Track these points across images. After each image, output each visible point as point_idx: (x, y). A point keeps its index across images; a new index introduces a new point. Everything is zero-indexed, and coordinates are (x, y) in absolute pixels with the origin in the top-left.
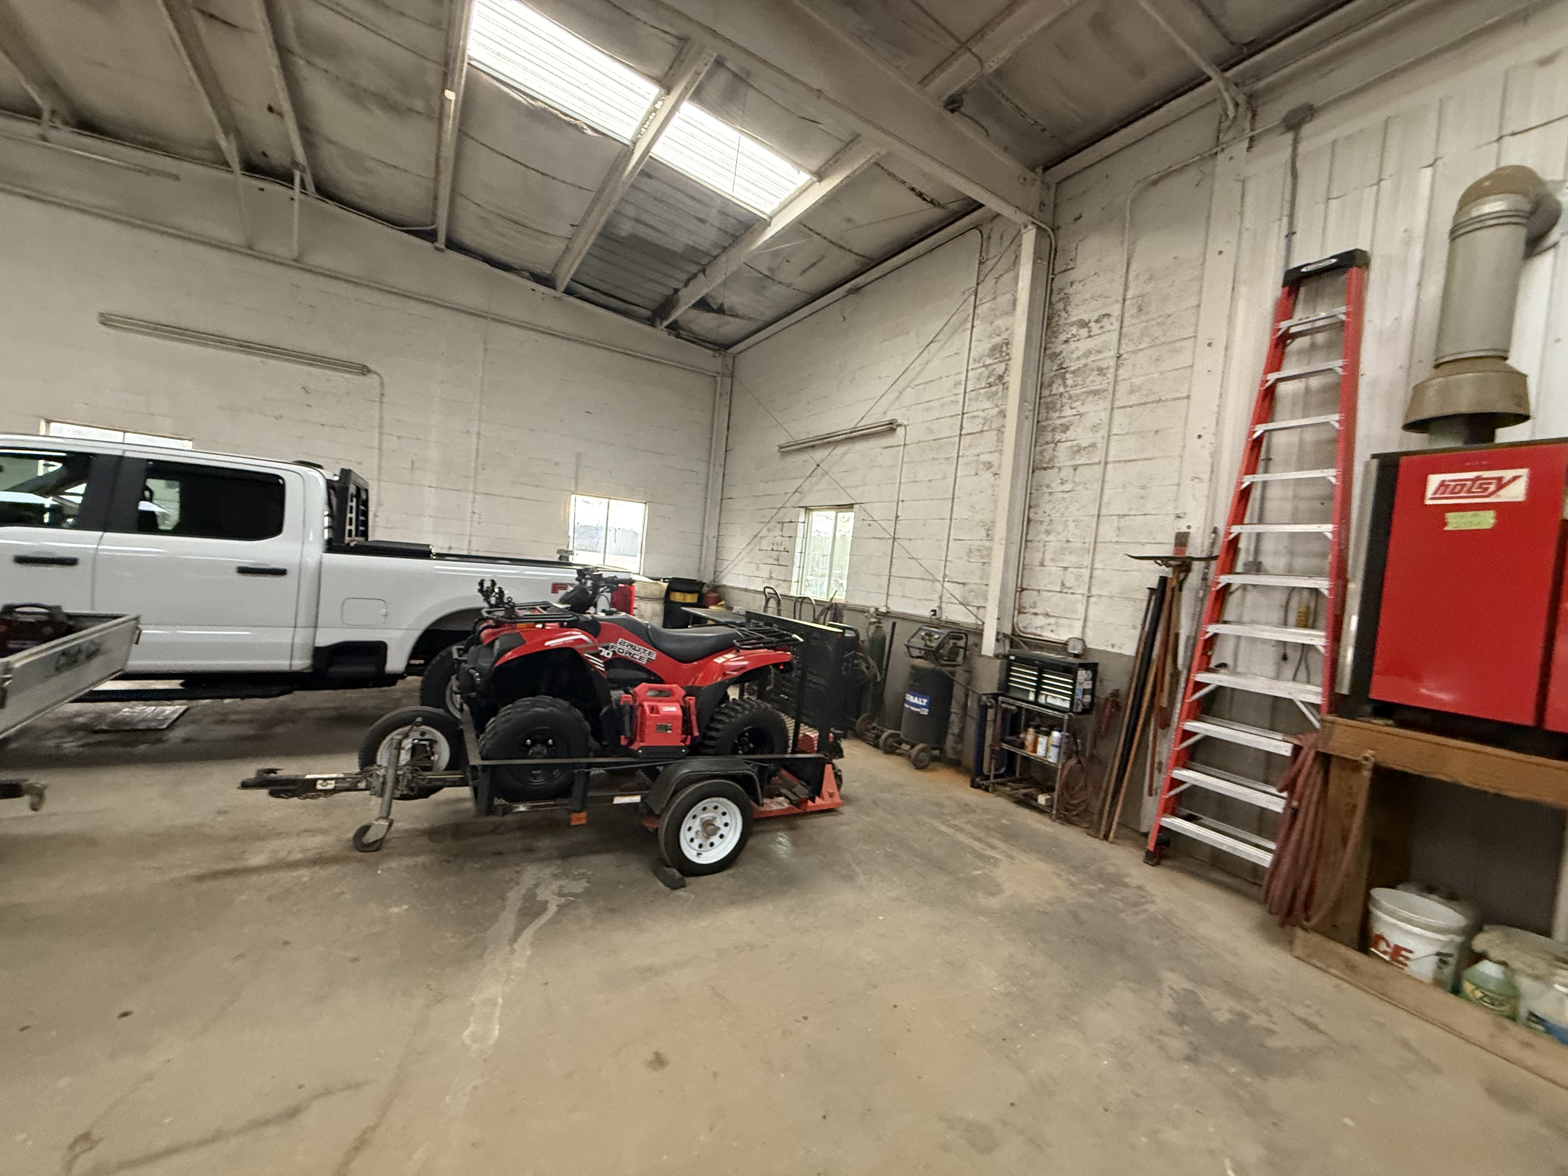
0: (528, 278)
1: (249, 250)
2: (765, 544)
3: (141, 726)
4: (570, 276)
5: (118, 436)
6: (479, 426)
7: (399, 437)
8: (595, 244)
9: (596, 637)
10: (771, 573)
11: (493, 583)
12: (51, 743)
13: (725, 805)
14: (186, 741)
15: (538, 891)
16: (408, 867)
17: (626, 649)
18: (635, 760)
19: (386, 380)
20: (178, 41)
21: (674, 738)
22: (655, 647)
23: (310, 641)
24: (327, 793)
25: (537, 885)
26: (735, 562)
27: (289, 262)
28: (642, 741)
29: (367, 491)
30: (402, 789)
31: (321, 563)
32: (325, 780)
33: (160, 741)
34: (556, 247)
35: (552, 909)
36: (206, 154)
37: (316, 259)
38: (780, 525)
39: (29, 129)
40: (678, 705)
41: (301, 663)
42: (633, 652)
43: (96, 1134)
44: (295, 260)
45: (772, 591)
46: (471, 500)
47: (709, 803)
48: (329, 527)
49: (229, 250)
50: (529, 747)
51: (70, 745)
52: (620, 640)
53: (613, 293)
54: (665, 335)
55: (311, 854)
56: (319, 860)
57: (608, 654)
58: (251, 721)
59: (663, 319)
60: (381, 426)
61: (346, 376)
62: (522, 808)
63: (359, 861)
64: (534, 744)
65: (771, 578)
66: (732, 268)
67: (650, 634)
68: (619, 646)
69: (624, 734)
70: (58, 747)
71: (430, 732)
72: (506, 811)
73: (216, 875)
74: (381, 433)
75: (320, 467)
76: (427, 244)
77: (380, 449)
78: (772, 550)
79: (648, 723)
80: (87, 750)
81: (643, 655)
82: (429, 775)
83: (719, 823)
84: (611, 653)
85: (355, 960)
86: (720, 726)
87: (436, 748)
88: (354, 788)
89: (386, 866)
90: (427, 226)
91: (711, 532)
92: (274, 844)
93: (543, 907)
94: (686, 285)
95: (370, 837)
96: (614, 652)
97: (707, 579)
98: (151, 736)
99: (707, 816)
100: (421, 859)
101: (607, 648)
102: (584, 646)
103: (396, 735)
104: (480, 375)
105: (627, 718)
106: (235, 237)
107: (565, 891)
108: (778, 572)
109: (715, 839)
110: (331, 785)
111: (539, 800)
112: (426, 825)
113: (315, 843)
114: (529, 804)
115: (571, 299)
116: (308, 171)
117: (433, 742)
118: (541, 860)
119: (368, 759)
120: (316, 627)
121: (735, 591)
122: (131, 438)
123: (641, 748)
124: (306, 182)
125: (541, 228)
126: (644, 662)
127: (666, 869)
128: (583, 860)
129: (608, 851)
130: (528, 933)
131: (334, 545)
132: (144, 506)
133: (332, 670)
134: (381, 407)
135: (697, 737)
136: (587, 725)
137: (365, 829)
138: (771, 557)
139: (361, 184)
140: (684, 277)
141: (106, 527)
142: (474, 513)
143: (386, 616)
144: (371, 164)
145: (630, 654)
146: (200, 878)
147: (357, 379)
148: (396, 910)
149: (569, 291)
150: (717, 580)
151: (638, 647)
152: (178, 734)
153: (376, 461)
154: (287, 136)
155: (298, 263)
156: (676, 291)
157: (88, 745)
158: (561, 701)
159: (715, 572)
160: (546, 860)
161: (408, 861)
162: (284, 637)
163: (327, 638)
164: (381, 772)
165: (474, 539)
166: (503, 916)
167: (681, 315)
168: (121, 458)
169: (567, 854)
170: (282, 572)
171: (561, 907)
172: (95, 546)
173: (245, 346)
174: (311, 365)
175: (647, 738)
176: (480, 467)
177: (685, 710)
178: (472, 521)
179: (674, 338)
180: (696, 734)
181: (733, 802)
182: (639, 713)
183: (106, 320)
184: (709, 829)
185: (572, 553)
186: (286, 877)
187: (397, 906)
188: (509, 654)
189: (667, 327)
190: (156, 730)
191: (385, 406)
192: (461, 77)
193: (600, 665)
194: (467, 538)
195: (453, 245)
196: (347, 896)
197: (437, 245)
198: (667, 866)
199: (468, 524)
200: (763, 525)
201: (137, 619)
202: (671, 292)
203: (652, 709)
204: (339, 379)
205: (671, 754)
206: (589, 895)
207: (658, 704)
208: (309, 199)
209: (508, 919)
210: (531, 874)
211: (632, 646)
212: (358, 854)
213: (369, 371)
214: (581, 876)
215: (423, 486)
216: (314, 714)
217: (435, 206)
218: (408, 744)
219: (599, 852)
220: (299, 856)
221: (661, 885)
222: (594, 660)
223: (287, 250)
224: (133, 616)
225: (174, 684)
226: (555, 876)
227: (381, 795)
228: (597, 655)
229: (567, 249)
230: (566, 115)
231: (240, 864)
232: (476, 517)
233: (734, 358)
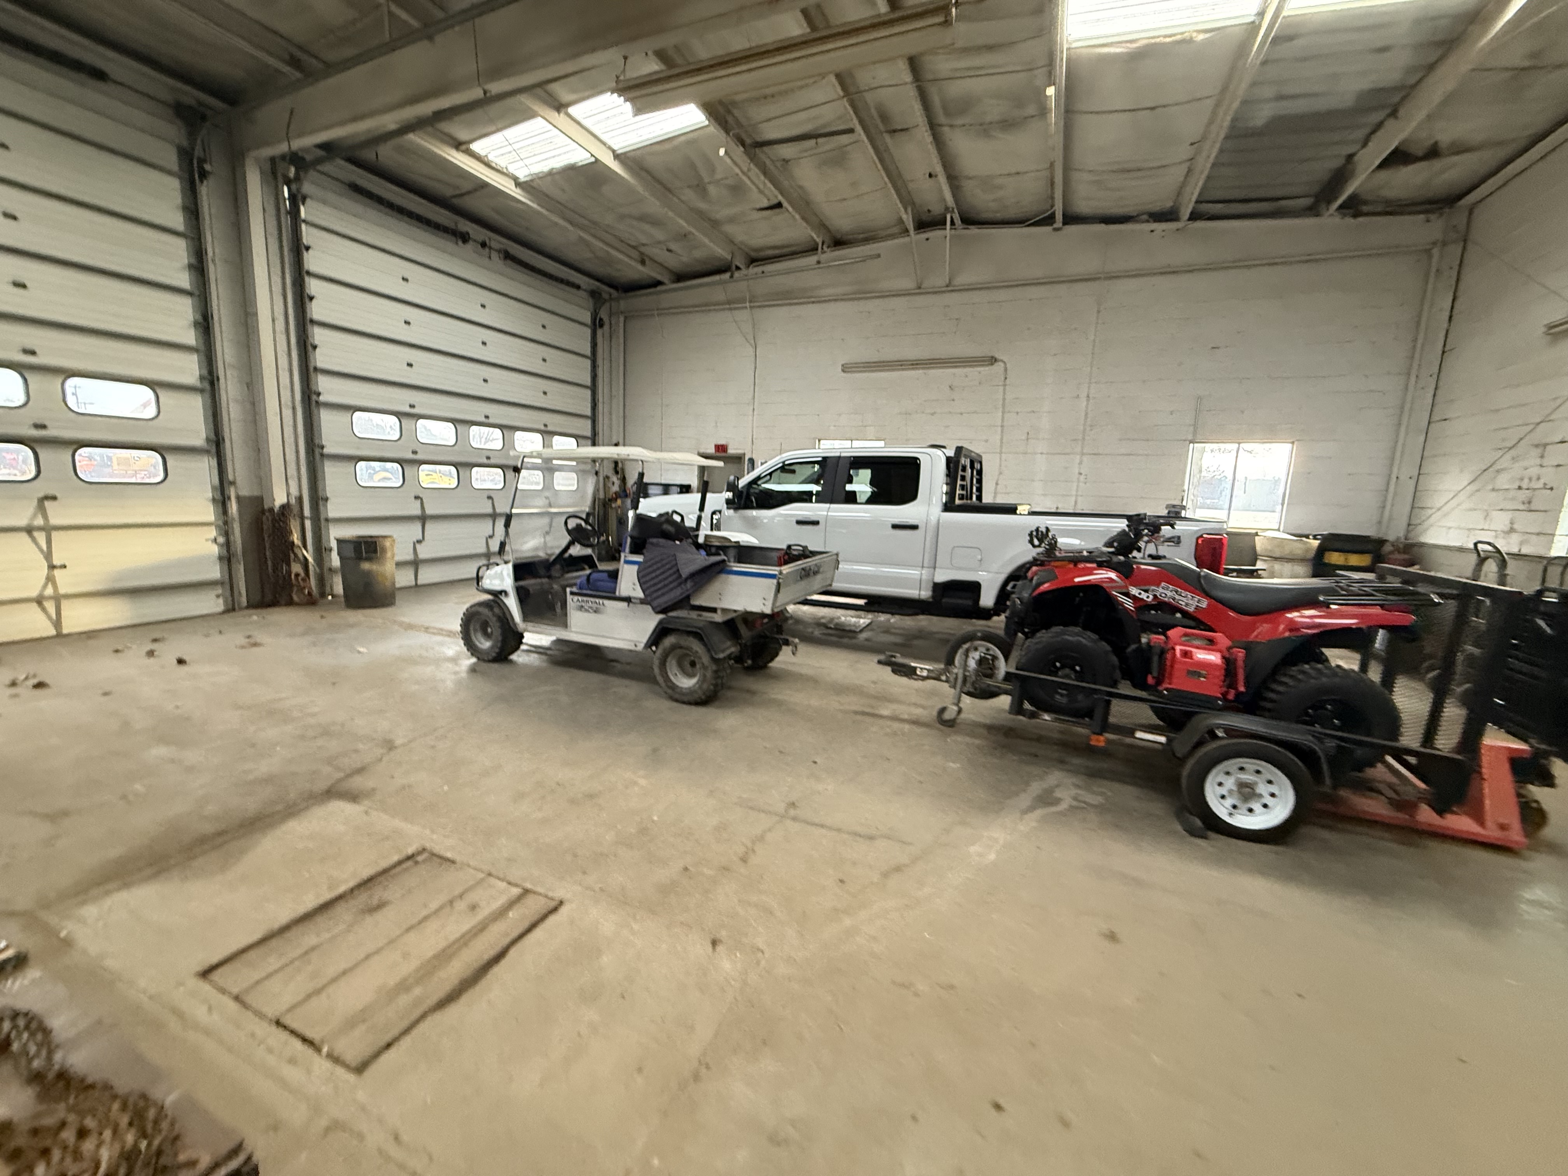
0: (1148, 221)
1: (919, 290)
2: (1503, 481)
3: (848, 628)
4: (1194, 199)
5: (847, 444)
6: (1089, 388)
7: (1017, 413)
8: (1221, 151)
9: (1127, 578)
10: (1512, 523)
11: (1048, 530)
12: (810, 630)
13: (1271, 773)
14: (867, 640)
15: (1057, 790)
16: (968, 744)
17: (1169, 594)
18: (1160, 700)
19: (1008, 366)
20: (877, 161)
21: (1212, 688)
22: (1207, 595)
23: (931, 577)
24: (924, 678)
25: (1057, 786)
26: (1445, 509)
27: (943, 289)
28: (1170, 684)
29: (981, 463)
30: (969, 687)
31: (939, 520)
32: (921, 669)
33: (855, 638)
34: (1177, 174)
35: (1063, 806)
36: (895, 230)
37: (961, 280)
38: (1539, 451)
39: (812, 260)
40: (1219, 655)
41: (925, 594)
42: (1177, 597)
43: (796, 804)
44: (947, 286)
45: (1489, 548)
46: (1078, 461)
47: (1251, 764)
48: (946, 493)
49: (909, 294)
50: (1058, 669)
51: (817, 633)
52: (1163, 584)
53: (1253, 195)
54: (1337, 220)
55: (914, 718)
56: (916, 722)
57: (1148, 597)
58: (901, 635)
59: (1329, 202)
60: (1004, 406)
61: (979, 369)
62: (1047, 717)
63: (938, 729)
64: (1063, 667)
65: (1512, 530)
66: (1450, 85)
67: (1203, 582)
68: (1161, 590)
69: (1151, 673)
70: (812, 633)
71: (993, 650)
72: (1033, 715)
73: (864, 713)
74: (1003, 413)
75: (944, 447)
76: (1048, 229)
77: (1002, 426)
78: (1520, 488)
79: (1176, 666)
80: (824, 637)
81: (1191, 602)
82: (989, 682)
83: (1263, 789)
84: (1151, 597)
85: (921, 782)
86: (1281, 688)
87: (996, 663)
88: (938, 679)
89: (953, 738)
90: (1048, 211)
91: (1407, 471)
92: (895, 706)
93: (1057, 801)
94: (1365, 144)
95: (947, 716)
96: (1155, 596)
97: (1394, 533)
98: (850, 634)
99: (1245, 777)
100: (977, 742)
101: (1146, 591)
102: (1114, 585)
103: (966, 646)
104: (1092, 338)
105: (1155, 659)
106: (908, 284)
107: (1080, 798)
108: (1526, 522)
109: (1257, 806)
110: (925, 673)
111: (1064, 714)
112: (988, 722)
113: (918, 712)
114: (1054, 716)
115: (1199, 224)
116: (956, 210)
117: (995, 658)
118: (1068, 771)
119: (950, 662)
120: (935, 568)
121: (1439, 552)
122: (856, 444)
123: (1166, 689)
124: (955, 221)
125: (1155, 164)
126: (1191, 609)
127: (1188, 815)
128: (1105, 782)
129: (1135, 784)
130: (1039, 812)
131: (949, 507)
132: (849, 487)
133: (944, 600)
134: (1004, 390)
135: (1242, 693)
136: (1114, 659)
137: (943, 710)
138: (1513, 499)
139: (994, 201)
140: (1361, 134)
141: (832, 501)
142: (1081, 474)
143: (981, 561)
144: (999, 181)
145: (1174, 599)
146: (856, 713)
147: (985, 370)
148: (951, 764)
149: (1194, 216)
150: (1411, 535)
151: (1184, 593)
152: (864, 636)
153: (998, 437)
154: (940, 191)
155: (950, 288)
156: (1350, 157)
157: (824, 634)
158: (1089, 633)
159: (1409, 525)
160: (1075, 772)
161: (968, 739)
162: (915, 573)
163: (942, 576)
164: (955, 671)
165: (1080, 499)
166: (1023, 796)
167: (1361, 185)
168: (839, 457)
169: (1094, 775)
170: (914, 527)
171: (1071, 807)
172: (825, 513)
173: (915, 364)
174: (956, 367)
175: (1175, 680)
176: (1088, 429)
177: (1229, 663)
178: (1079, 481)
179: (1352, 220)
180: (1242, 689)
181: (1283, 772)
182: (1169, 656)
183: (845, 369)
184: (1247, 792)
185: (1184, 508)
186: (896, 725)
187: (953, 762)
188: (1046, 585)
189: (1341, 207)
190: (854, 632)
191: (1007, 387)
192: (1061, 67)
193: (1129, 604)
194: (1073, 499)
195: (1071, 219)
196: (927, 747)
197: (1055, 226)
198: (1191, 814)
199: (1075, 484)
200: (1500, 453)
201: (837, 555)
202: (1340, 162)
203: (1186, 654)
204: (973, 373)
205: (1207, 703)
206: (1100, 809)
207: (1194, 650)
208: (959, 232)
209: (1025, 800)
210: (1055, 777)
211: (1176, 592)
212: (941, 727)
213: (996, 360)
214: (1102, 794)
215: (1036, 453)
216: (940, 636)
217: (1053, 193)
218: (976, 655)
219: (1125, 782)
220: (906, 717)
221: (1179, 828)
222: (1122, 598)
223: (940, 281)
224: (835, 552)
225: (861, 602)
226: (1078, 786)
227: (954, 687)
228: (1127, 594)
229: (1190, 171)
230: (1170, 36)
231: (877, 712)
232: (1082, 478)
233: (1471, 212)
